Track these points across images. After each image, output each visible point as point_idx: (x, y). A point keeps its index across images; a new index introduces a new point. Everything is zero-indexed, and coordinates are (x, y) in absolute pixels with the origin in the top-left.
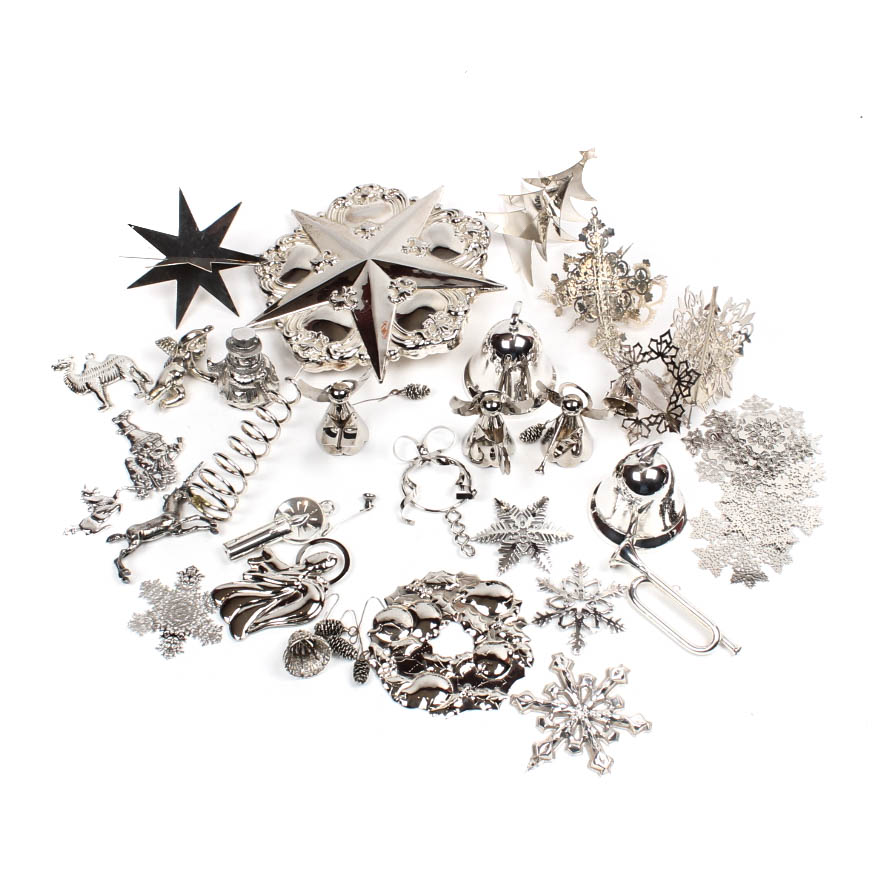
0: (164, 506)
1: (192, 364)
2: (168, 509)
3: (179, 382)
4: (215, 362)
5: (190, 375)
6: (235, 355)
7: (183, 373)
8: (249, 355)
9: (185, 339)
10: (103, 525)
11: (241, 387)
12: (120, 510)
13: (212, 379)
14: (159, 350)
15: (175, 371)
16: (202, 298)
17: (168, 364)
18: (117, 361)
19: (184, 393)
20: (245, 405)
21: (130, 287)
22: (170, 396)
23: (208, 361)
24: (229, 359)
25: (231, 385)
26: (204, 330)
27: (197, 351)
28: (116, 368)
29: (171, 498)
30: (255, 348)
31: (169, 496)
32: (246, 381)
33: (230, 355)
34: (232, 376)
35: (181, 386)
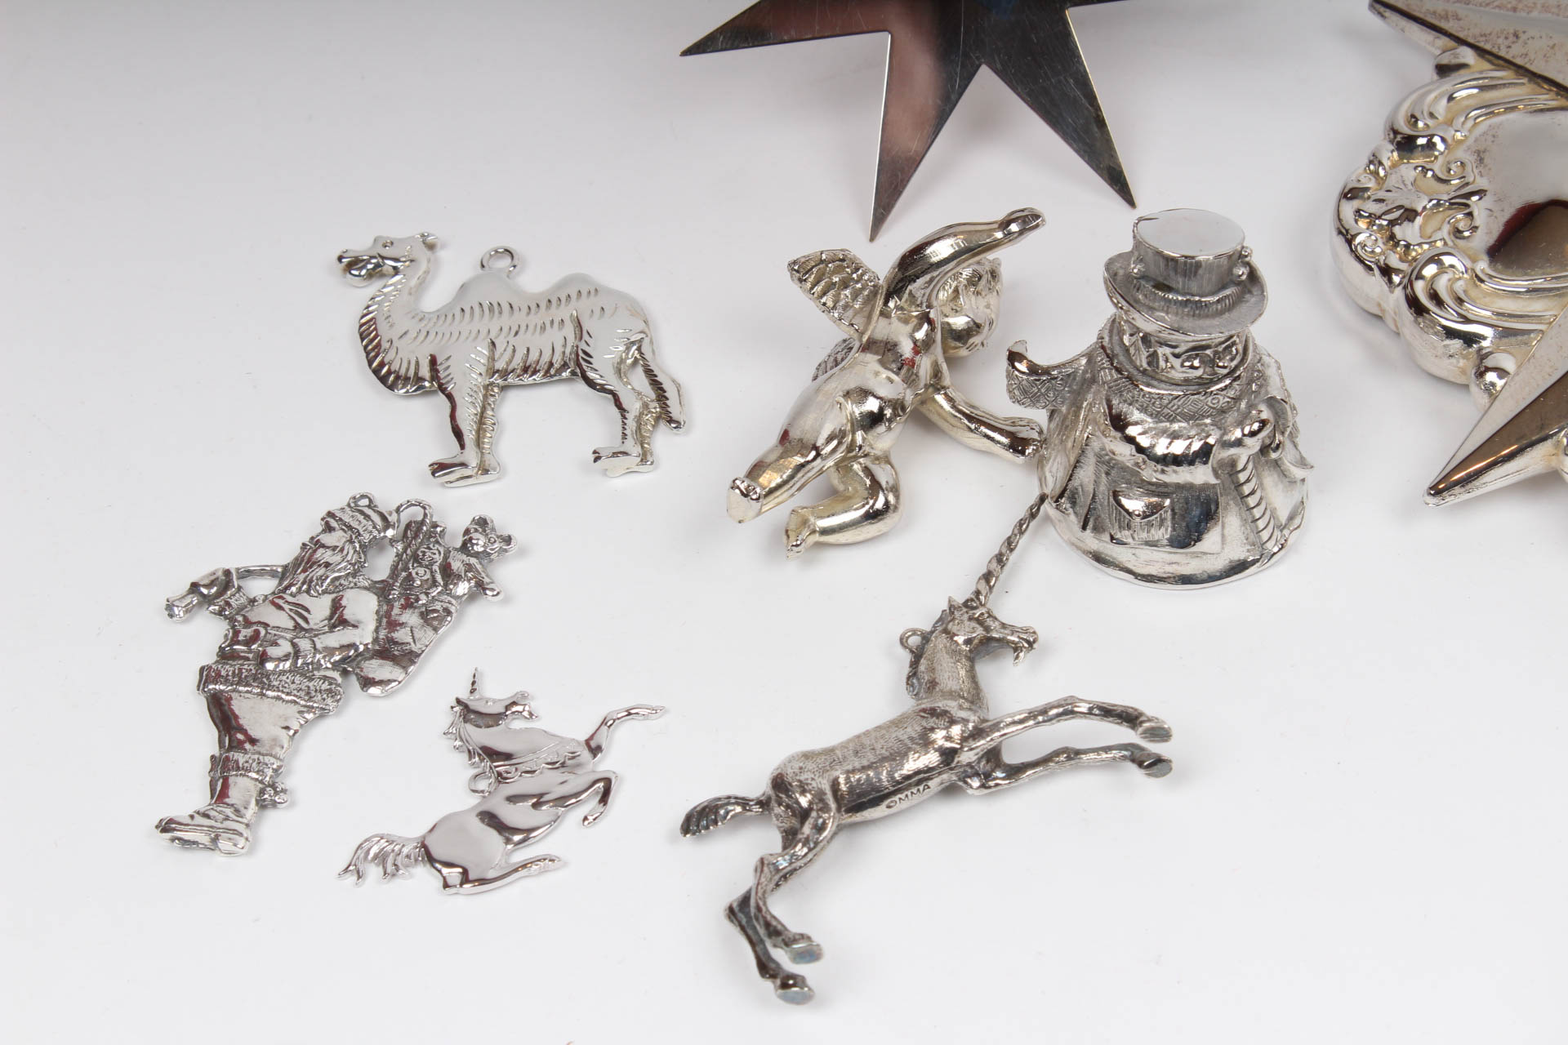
0: (913, 674)
1: (937, 374)
2: (933, 684)
3: (882, 440)
4: (1042, 361)
5: (922, 419)
6: (1147, 324)
7: (898, 406)
8: (1211, 332)
9: (913, 263)
10: (520, 856)
11: (1151, 473)
12: (605, 798)
13: (1017, 445)
14: (798, 300)
15: (864, 393)
16: (986, 126)
17: (835, 361)
18: (582, 307)
19: (895, 489)
20: (1163, 560)
21: (688, 52)
22: (835, 498)
23: (1014, 357)
24: (1107, 351)
25: (1108, 463)
26: (1005, 224)
27: (959, 322)
28: (569, 331)
29: (940, 641)
30: (1237, 301)
31: (926, 638)
32: (1178, 447)
33: (1114, 326)
34: (1119, 423)
35: (885, 459)
